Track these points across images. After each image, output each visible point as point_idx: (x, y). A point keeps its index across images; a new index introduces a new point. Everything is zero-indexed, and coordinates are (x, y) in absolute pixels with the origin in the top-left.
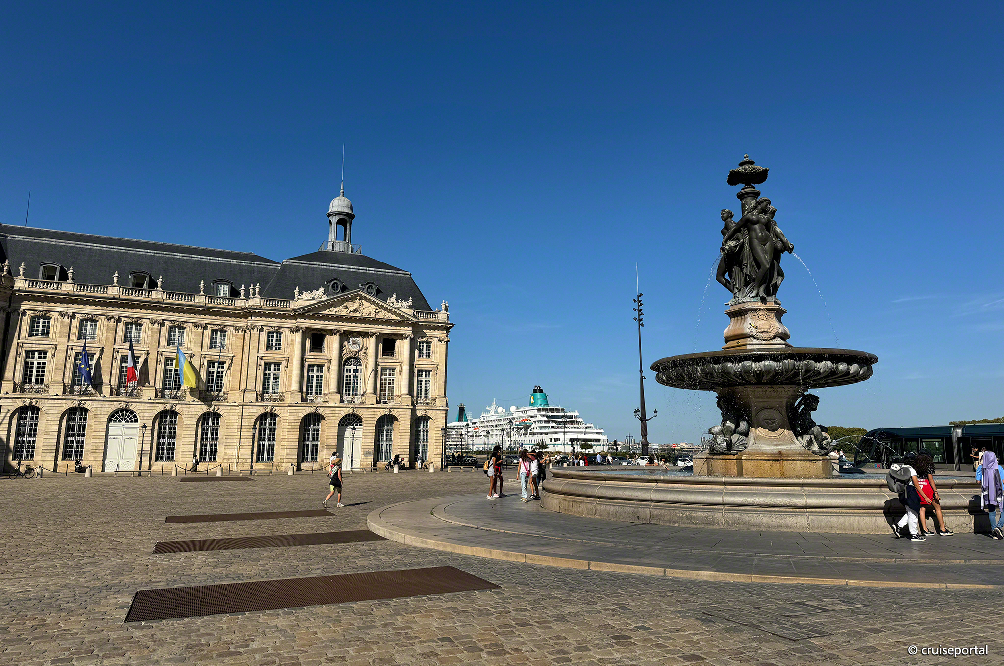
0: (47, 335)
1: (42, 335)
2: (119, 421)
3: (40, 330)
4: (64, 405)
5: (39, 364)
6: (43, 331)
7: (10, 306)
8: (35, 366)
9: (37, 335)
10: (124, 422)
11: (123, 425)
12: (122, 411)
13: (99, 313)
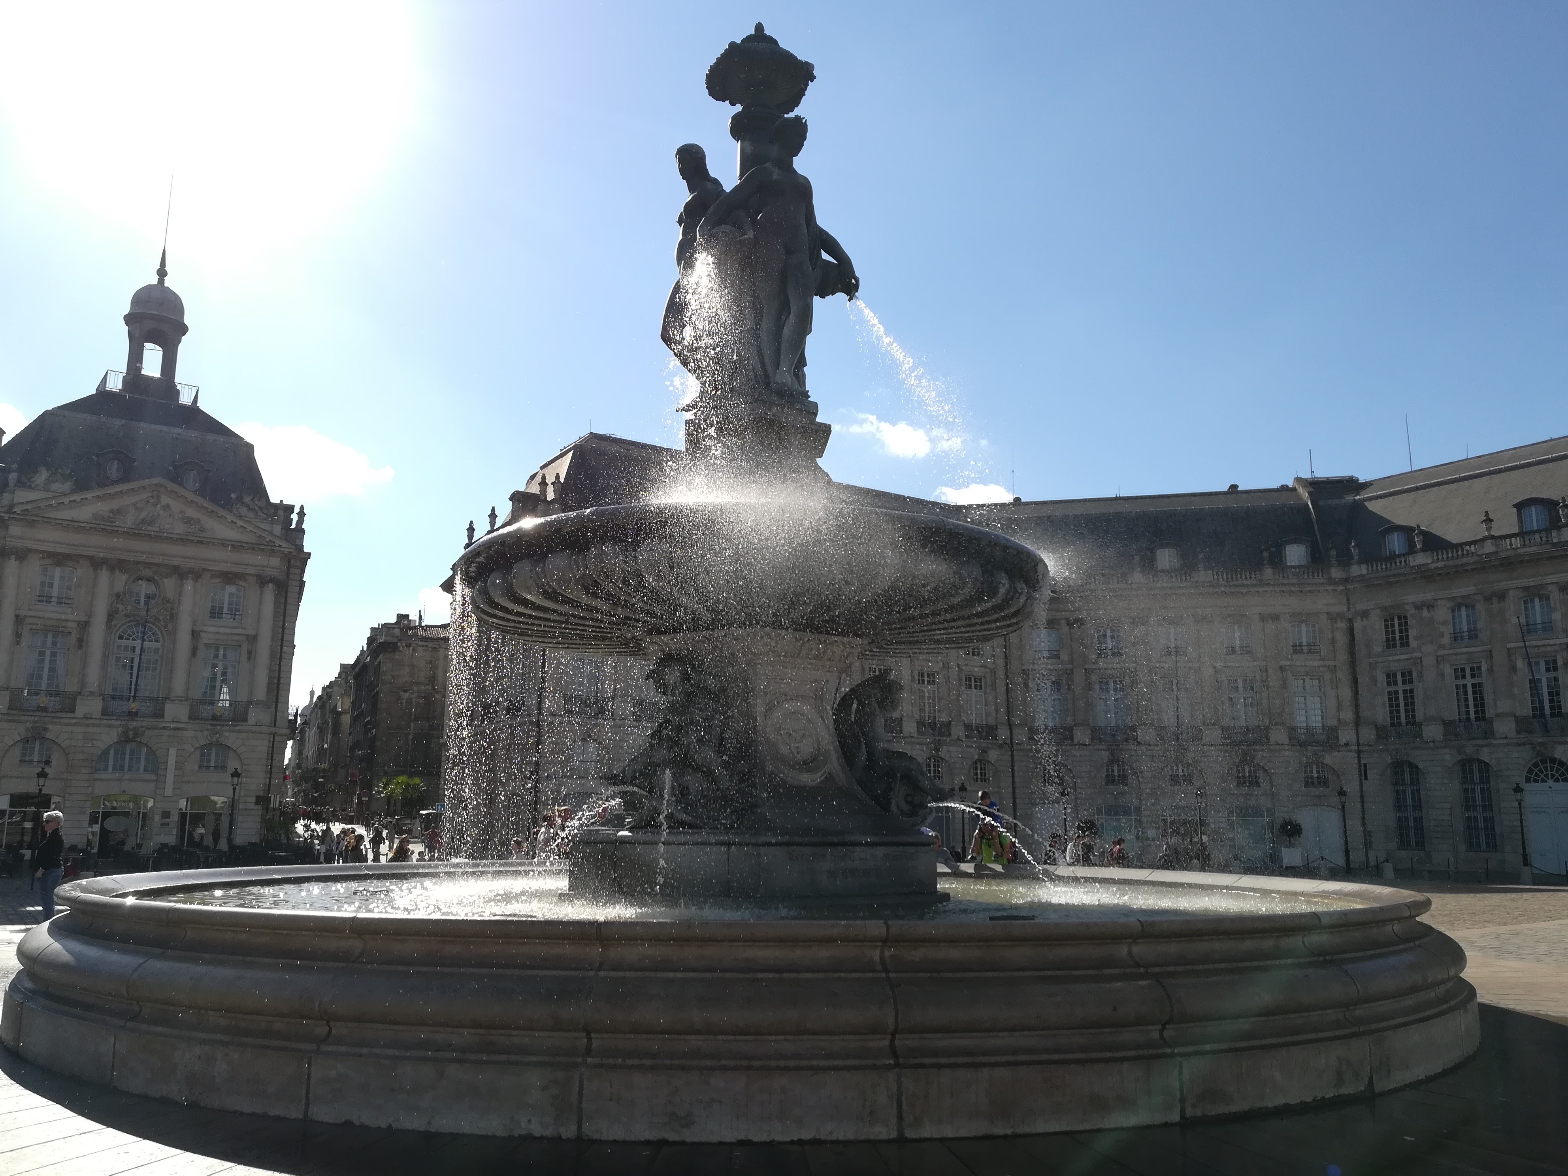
0: (1408, 645)
1: (1402, 645)
2: (1543, 781)
3: (1398, 638)
4: (1448, 757)
5: (1405, 692)
6: (1401, 638)
7: (1349, 609)
8: (1401, 696)
9: (1394, 646)
10: (1550, 782)
11: (1550, 787)
12: (1544, 761)
13: (1472, 592)
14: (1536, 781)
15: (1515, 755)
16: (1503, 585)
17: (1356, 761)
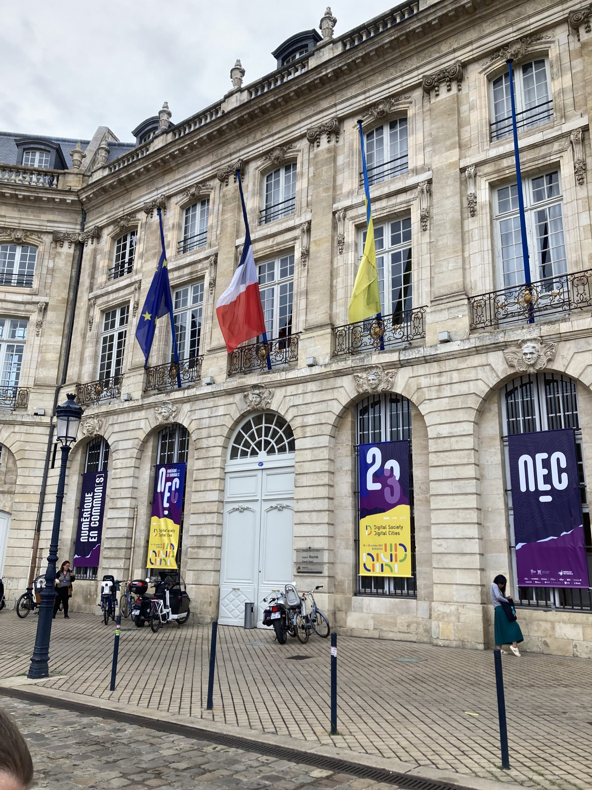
2: (254, 453)
3: (127, 262)
4: (144, 423)
5: (120, 336)
6: (130, 261)
7: (81, 228)
8: (115, 342)
10: (262, 455)
11: (261, 464)
12: (258, 420)
13: (207, 175)
14: (244, 454)
15: (221, 411)
16: (244, 155)
17: (46, 439)
